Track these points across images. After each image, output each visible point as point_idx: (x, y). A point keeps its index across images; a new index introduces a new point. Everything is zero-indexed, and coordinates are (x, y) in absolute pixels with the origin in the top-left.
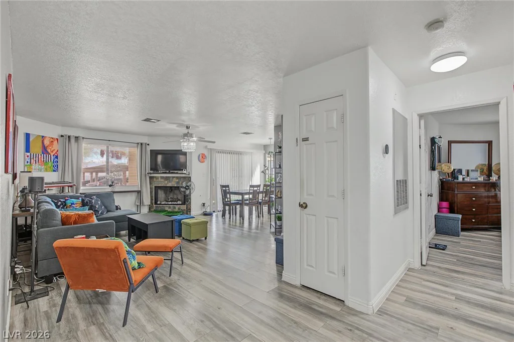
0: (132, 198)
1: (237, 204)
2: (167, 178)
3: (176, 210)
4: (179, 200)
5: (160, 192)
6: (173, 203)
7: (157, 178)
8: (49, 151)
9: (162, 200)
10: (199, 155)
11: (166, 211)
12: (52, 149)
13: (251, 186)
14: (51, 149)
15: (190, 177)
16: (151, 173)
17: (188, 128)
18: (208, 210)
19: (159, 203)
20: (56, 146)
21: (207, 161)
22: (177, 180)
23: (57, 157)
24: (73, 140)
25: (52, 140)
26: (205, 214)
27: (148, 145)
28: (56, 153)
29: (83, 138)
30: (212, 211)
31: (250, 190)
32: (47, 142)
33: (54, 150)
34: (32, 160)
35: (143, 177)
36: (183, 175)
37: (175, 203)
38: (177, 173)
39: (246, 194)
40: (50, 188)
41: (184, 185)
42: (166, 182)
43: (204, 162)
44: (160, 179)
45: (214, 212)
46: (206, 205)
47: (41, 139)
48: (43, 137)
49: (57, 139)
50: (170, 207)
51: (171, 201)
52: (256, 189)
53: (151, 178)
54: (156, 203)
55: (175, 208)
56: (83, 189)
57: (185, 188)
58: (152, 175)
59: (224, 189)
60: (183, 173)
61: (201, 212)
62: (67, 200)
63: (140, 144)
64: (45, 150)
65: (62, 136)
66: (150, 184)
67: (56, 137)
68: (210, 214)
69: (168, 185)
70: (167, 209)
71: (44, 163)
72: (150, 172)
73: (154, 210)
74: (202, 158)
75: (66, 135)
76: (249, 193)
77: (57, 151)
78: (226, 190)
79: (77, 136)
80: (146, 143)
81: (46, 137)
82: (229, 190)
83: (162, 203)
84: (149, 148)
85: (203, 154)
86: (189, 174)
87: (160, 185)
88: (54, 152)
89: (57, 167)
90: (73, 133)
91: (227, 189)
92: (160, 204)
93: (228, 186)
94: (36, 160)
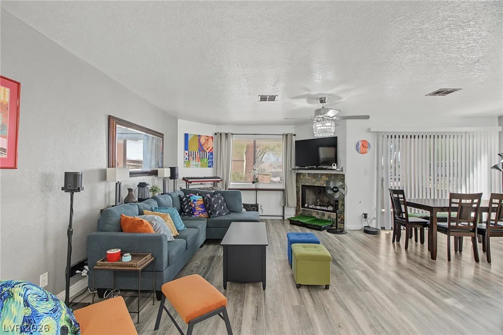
0: (277, 197)
1: (424, 225)
2: (315, 175)
3: (326, 218)
4: (331, 205)
5: (307, 192)
6: (322, 208)
7: (304, 175)
8: (205, 148)
9: (310, 203)
10: (358, 143)
11: (313, 217)
12: (208, 147)
13: (452, 196)
14: (206, 147)
15: (343, 175)
16: (298, 169)
17: (322, 101)
18: (373, 225)
19: (306, 205)
20: (211, 144)
21: (371, 152)
22: (327, 179)
23: (212, 154)
24: (223, 137)
25: (207, 138)
26: (367, 231)
27: (295, 135)
28: (211, 150)
29: (232, 134)
30: (380, 228)
31: (451, 203)
32: (203, 141)
33: (209, 147)
34: (190, 157)
35: (288, 173)
36: (334, 172)
37: (325, 208)
38: (325, 169)
39: (442, 209)
40: (202, 183)
41: (332, 185)
42: (314, 180)
43: (366, 152)
44: (307, 176)
45: (383, 228)
46: (368, 217)
47: (198, 138)
48: (199, 136)
49: (212, 137)
50: (318, 213)
51: (320, 206)
52: (469, 201)
53: (298, 175)
54: (303, 206)
55: (323, 215)
56: (232, 185)
57: (333, 189)
58: (300, 171)
59: (396, 196)
60: (332, 169)
61: (361, 226)
62: (191, 196)
63: (285, 135)
64: (201, 148)
65: (216, 134)
66: (297, 181)
67: (211, 135)
68: (375, 233)
69: (316, 185)
70: (314, 215)
71: (201, 159)
72: (296, 167)
73: (301, 214)
74: (362, 147)
75: (218, 133)
76: (449, 209)
77: (212, 148)
78: (398, 198)
79: (227, 132)
80: (291, 134)
81: (202, 136)
82: (404, 198)
83: (310, 207)
84: (294, 139)
85: (363, 141)
86: (342, 171)
87: (307, 184)
88: (210, 149)
89: (212, 163)
90: (223, 130)
91: (401, 196)
92: (308, 208)
93: (402, 192)
94: (193, 157)
